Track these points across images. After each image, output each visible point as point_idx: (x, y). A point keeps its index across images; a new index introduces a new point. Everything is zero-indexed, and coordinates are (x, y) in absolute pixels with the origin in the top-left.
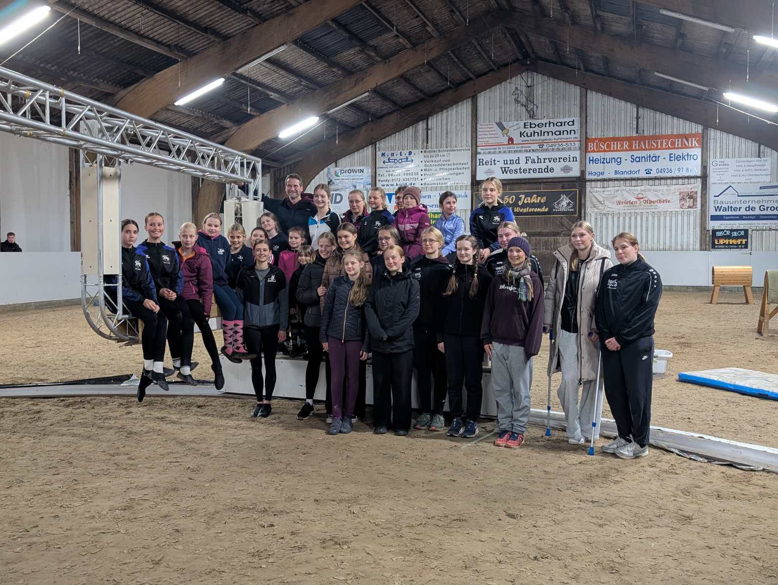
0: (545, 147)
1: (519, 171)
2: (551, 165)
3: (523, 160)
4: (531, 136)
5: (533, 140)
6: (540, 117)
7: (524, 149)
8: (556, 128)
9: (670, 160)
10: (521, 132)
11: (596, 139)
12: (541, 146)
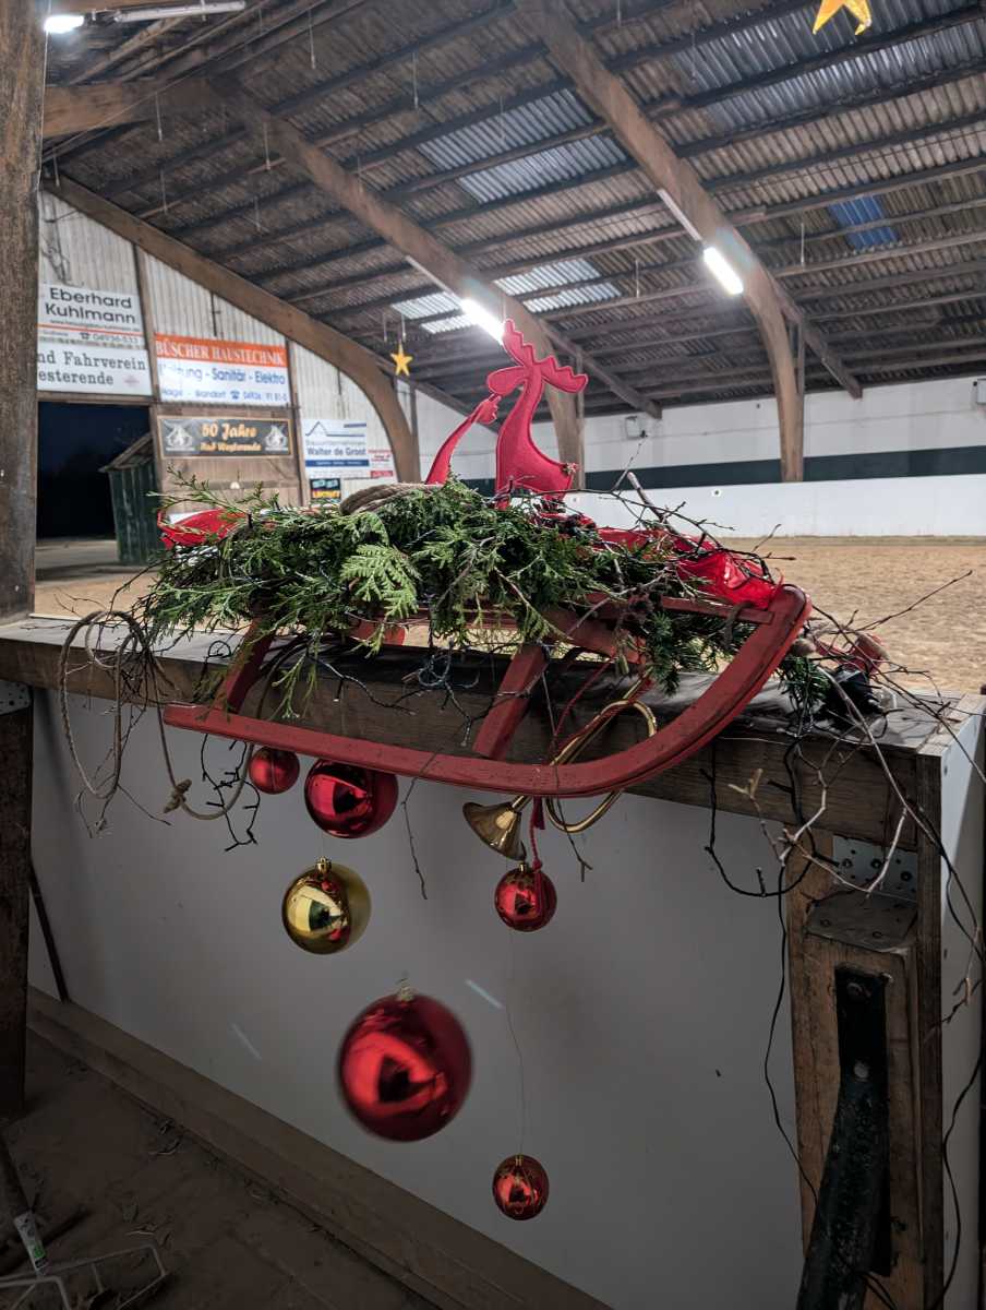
0: (91, 339)
1: (55, 376)
2: (108, 371)
3: (60, 358)
4: (65, 314)
5: (70, 323)
6: (74, 281)
7: (56, 337)
8: (103, 309)
9: (258, 381)
10: (47, 306)
11: (165, 336)
12: (85, 335)
